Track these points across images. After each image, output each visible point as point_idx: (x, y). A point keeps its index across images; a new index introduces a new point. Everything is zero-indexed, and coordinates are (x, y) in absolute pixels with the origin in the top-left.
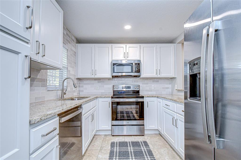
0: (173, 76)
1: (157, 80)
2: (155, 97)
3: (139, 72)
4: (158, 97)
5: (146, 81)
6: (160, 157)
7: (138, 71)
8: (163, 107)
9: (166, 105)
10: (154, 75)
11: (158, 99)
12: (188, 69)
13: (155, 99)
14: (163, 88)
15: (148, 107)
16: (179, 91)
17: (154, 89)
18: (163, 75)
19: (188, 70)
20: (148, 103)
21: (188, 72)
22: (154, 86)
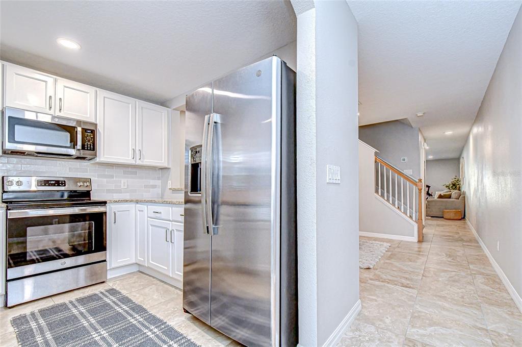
0: (166, 165)
1: (134, 170)
2: (131, 201)
3: (94, 150)
4: (137, 202)
5: (108, 171)
6: (144, 299)
7: (90, 148)
8: (148, 217)
9: (154, 212)
10: (128, 159)
11: (137, 205)
12: (190, 155)
13: (133, 205)
14: (146, 186)
15: (115, 223)
16: (174, 190)
17: (126, 187)
18: (147, 162)
19: (190, 158)
20: (115, 214)
21: (190, 161)
22: (127, 181)
